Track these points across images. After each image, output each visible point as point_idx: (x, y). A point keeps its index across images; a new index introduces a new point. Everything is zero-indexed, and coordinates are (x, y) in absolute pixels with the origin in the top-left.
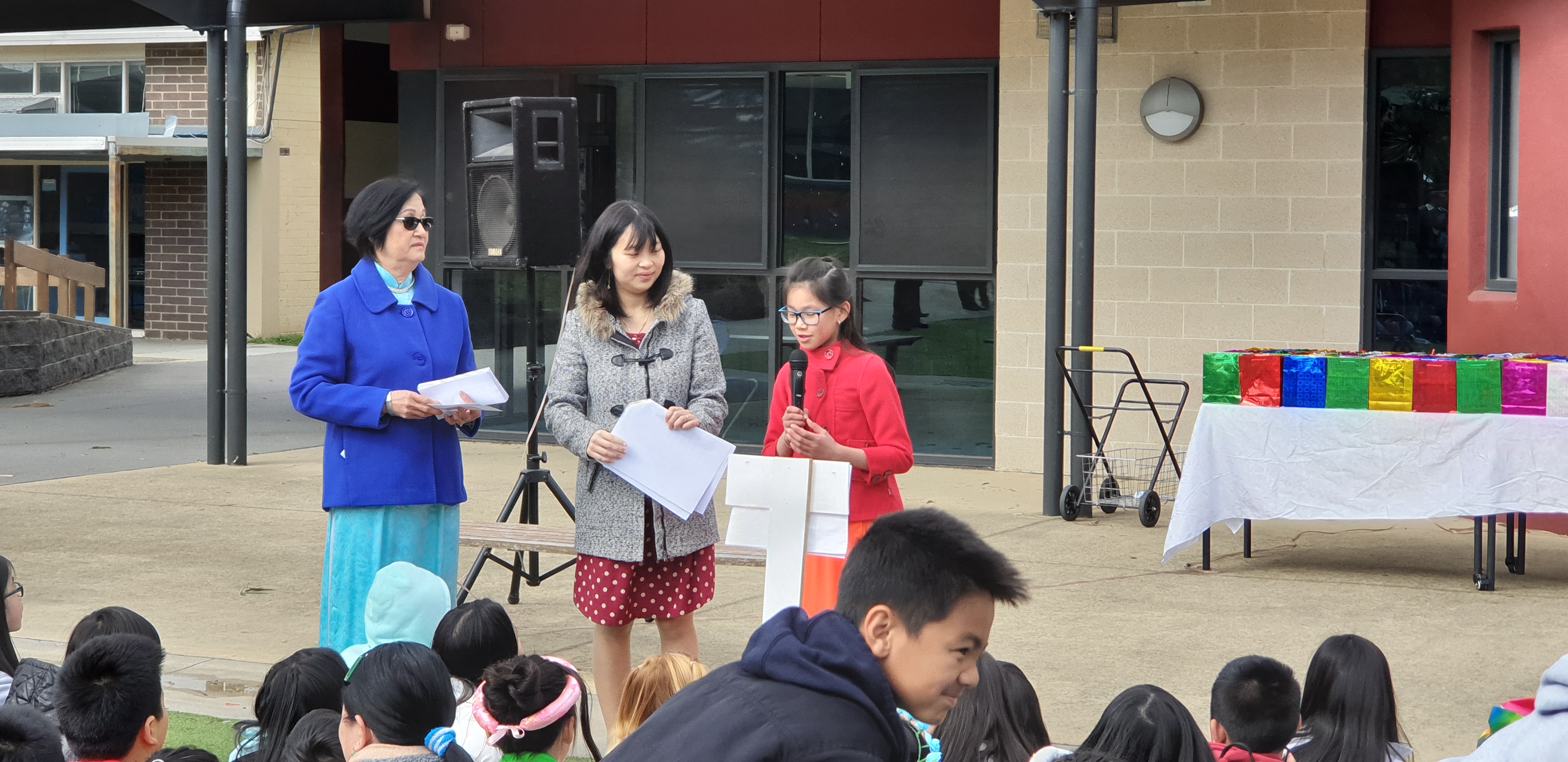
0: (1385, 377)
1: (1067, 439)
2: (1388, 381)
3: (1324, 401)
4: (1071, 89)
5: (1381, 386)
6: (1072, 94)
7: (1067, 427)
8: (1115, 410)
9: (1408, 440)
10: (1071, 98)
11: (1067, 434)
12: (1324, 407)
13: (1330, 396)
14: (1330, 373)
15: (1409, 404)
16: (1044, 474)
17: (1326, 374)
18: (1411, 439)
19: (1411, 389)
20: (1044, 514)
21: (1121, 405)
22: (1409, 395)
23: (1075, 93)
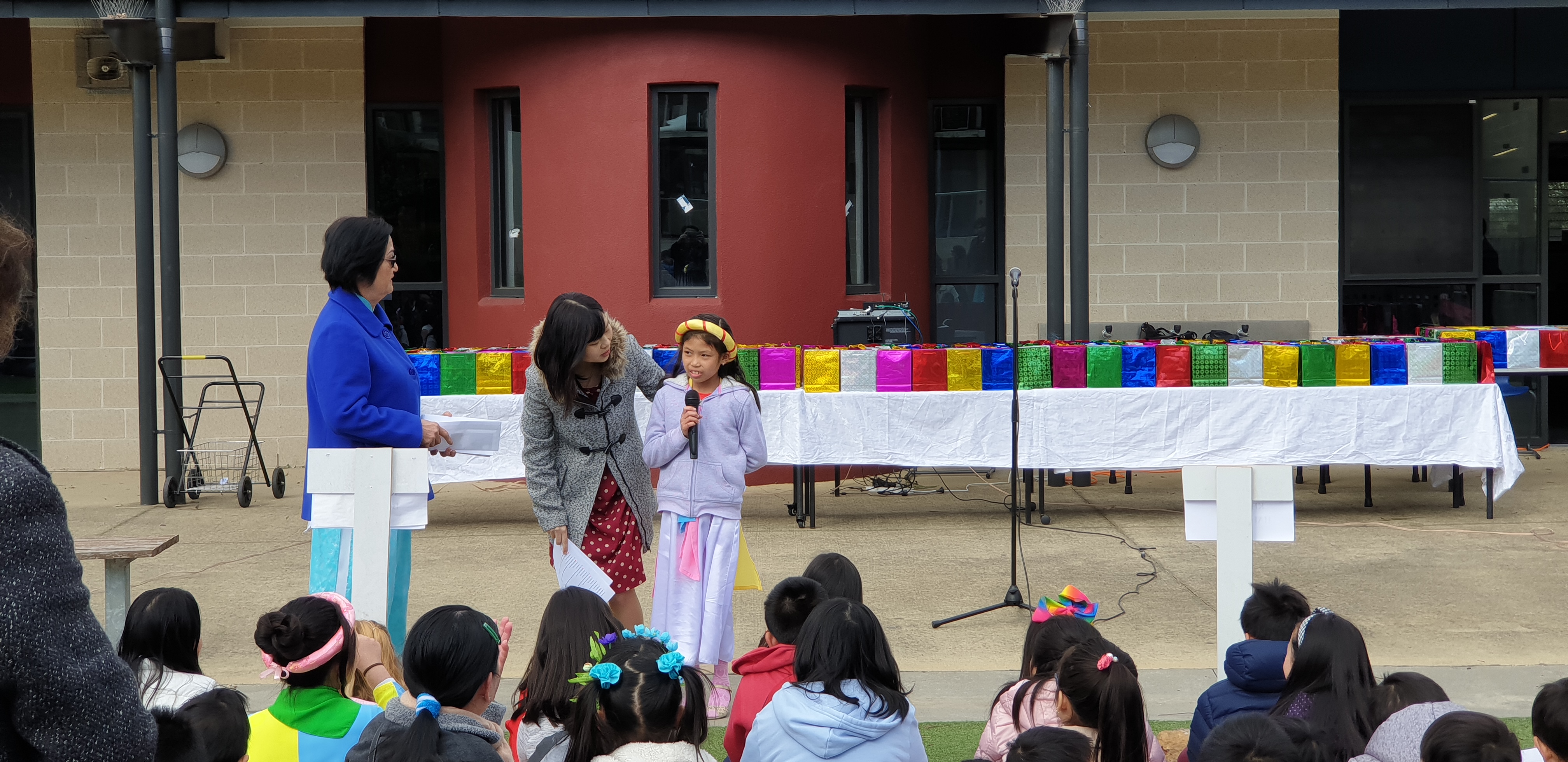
0: (488, 368)
1: (161, 438)
2: (492, 371)
3: (439, 389)
4: (154, 132)
5: (486, 375)
6: (155, 137)
7: (161, 426)
8: (200, 410)
9: (510, 416)
10: (155, 141)
11: (161, 432)
12: (439, 394)
13: (444, 386)
14: (444, 367)
15: (509, 388)
16: (142, 470)
17: (440, 367)
18: (513, 415)
19: (510, 376)
20: (142, 504)
21: (204, 405)
22: (509, 381)
23: (158, 136)
